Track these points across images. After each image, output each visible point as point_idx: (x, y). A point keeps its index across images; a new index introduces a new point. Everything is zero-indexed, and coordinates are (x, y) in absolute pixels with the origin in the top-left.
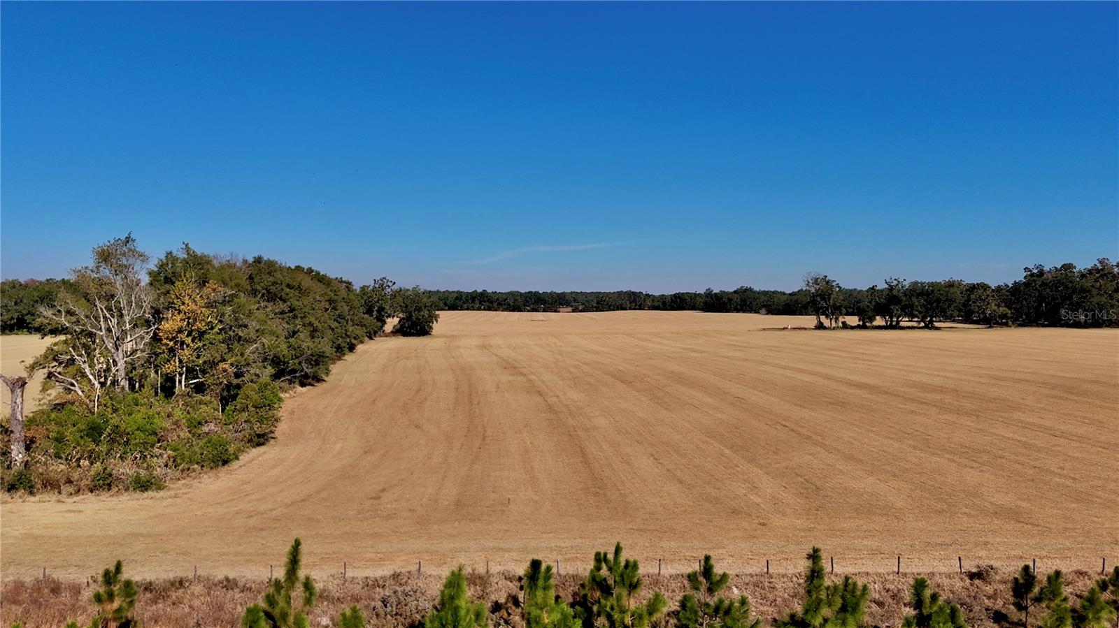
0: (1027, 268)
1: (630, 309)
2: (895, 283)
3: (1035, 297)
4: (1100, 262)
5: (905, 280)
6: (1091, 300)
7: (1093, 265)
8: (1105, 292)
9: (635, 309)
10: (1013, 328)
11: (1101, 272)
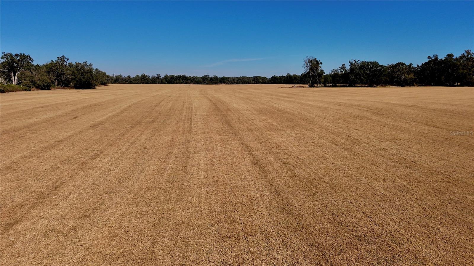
0: (429, 56)
1: (252, 83)
2: (354, 62)
3: (429, 70)
4: (466, 52)
5: (359, 61)
6: (459, 71)
7: (462, 54)
8: (467, 68)
9: (254, 84)
10: (416, 86)
11: (467, 58)
